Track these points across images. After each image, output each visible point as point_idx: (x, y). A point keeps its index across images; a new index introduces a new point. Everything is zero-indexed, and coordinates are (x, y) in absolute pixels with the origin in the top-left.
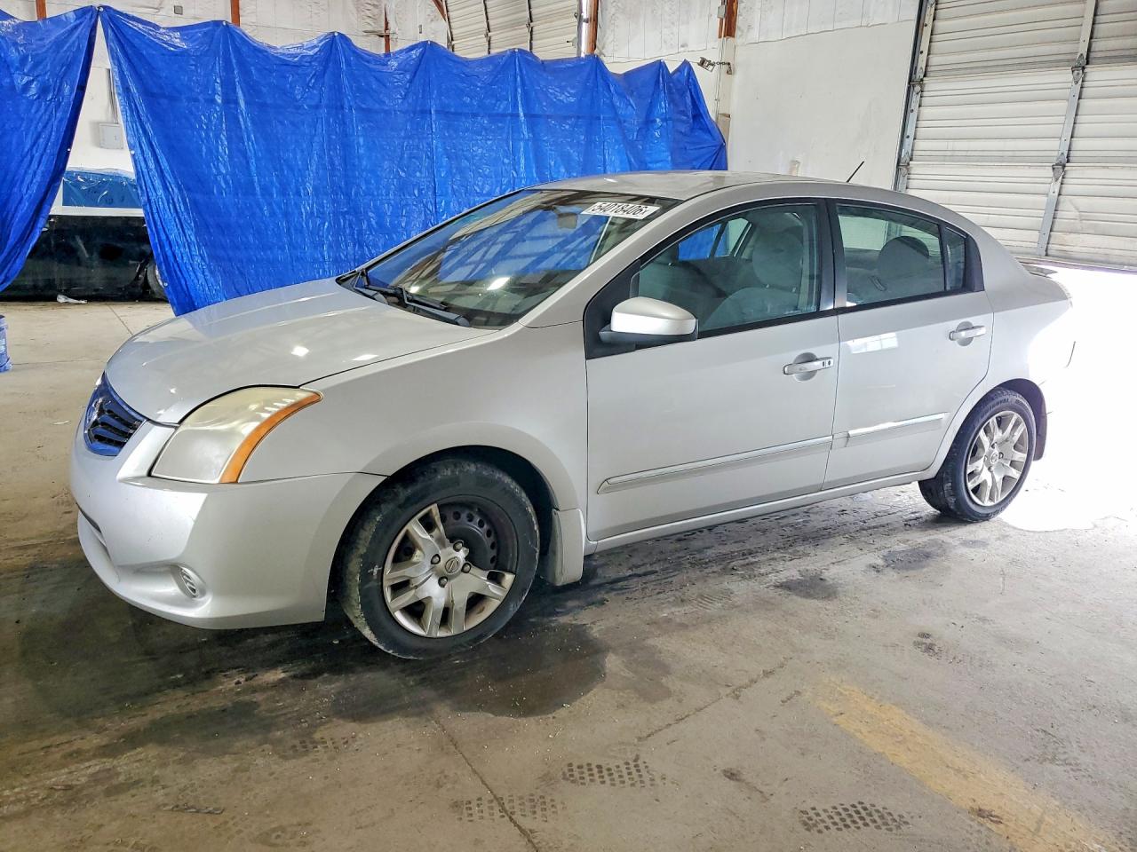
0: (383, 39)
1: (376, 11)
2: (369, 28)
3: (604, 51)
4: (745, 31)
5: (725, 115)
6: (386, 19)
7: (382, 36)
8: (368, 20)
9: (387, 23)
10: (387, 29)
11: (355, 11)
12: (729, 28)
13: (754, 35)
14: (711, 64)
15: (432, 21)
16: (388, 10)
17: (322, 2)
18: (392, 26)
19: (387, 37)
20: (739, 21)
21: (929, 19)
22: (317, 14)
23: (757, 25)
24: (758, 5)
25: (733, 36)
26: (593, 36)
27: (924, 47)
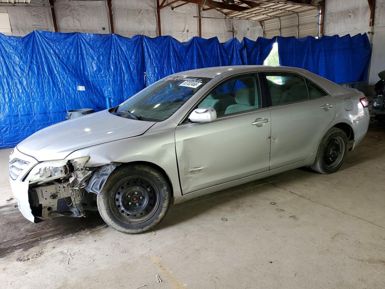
1: (230, 25)
2: (229, 30)
3: (325, 31)
4: (377, 24)
5: (371, 44)
8: (229, 28)
9: (233, 28)
10: (233, 30)
11: (225, 26)
12: (372, 24)
13: (380, 25)
15: (253, 27)
16: (233, 25)
17: (218, 25)
18: (235, 29)
19: (233, 32)
20: (375, 22)
22: (217, 28)
23: (381, 23)
24: (381, 18)
25: (374, 26)
26: (322, 28)
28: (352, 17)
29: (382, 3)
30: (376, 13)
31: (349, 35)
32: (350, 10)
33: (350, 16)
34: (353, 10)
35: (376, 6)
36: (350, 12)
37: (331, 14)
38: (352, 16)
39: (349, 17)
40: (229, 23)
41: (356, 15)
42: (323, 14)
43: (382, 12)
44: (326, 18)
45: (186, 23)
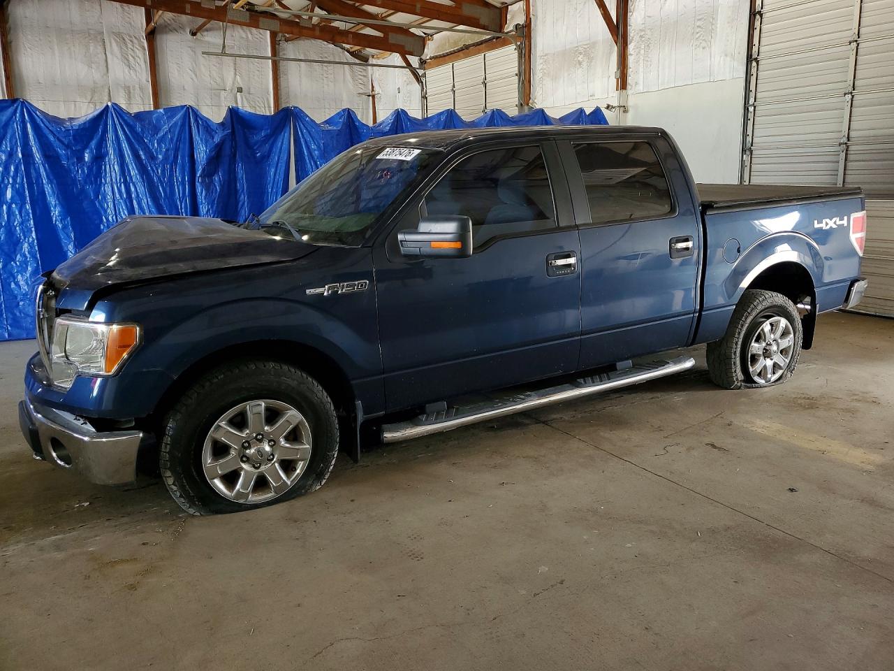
0: (371, 98)
1: (365, 79)
2: (361, 91)
3: (536, 101)
4: (634, 86)
6: (372, 84)
7: (369, 96)
8: (360, 86)
9: (373, 87)
10: (373, 90)
11: (351, 81)
12: (623, 83)
13: (640, 88)
14: (613, 107)
15: (408, 84)
16: (373, 79)
17: (329, 76)
18: (377, 90)
19: (373, 97)
20: (630, 80)
21: (754, 71)
22: (328, 85)
23: (641, 83)
24: (641, 70)
25: (626, 89)
26: (528, 91)
27: (752, 87)
28: (585, 64)
29: (641, 30)
30: (632, 55)
31: (581, 111)
32: (580, 49)
33: (580, 63)
34: (586, 47)
35: (629, 39)
36: (580, 53)
37: (546, 58)
38: (583, 63)
39: (578, 65)
40: (360, 73)
41: (591, 61)
42: (527, 57)
43: (642, 52)
44: (535, 66)
45: (235, 70)
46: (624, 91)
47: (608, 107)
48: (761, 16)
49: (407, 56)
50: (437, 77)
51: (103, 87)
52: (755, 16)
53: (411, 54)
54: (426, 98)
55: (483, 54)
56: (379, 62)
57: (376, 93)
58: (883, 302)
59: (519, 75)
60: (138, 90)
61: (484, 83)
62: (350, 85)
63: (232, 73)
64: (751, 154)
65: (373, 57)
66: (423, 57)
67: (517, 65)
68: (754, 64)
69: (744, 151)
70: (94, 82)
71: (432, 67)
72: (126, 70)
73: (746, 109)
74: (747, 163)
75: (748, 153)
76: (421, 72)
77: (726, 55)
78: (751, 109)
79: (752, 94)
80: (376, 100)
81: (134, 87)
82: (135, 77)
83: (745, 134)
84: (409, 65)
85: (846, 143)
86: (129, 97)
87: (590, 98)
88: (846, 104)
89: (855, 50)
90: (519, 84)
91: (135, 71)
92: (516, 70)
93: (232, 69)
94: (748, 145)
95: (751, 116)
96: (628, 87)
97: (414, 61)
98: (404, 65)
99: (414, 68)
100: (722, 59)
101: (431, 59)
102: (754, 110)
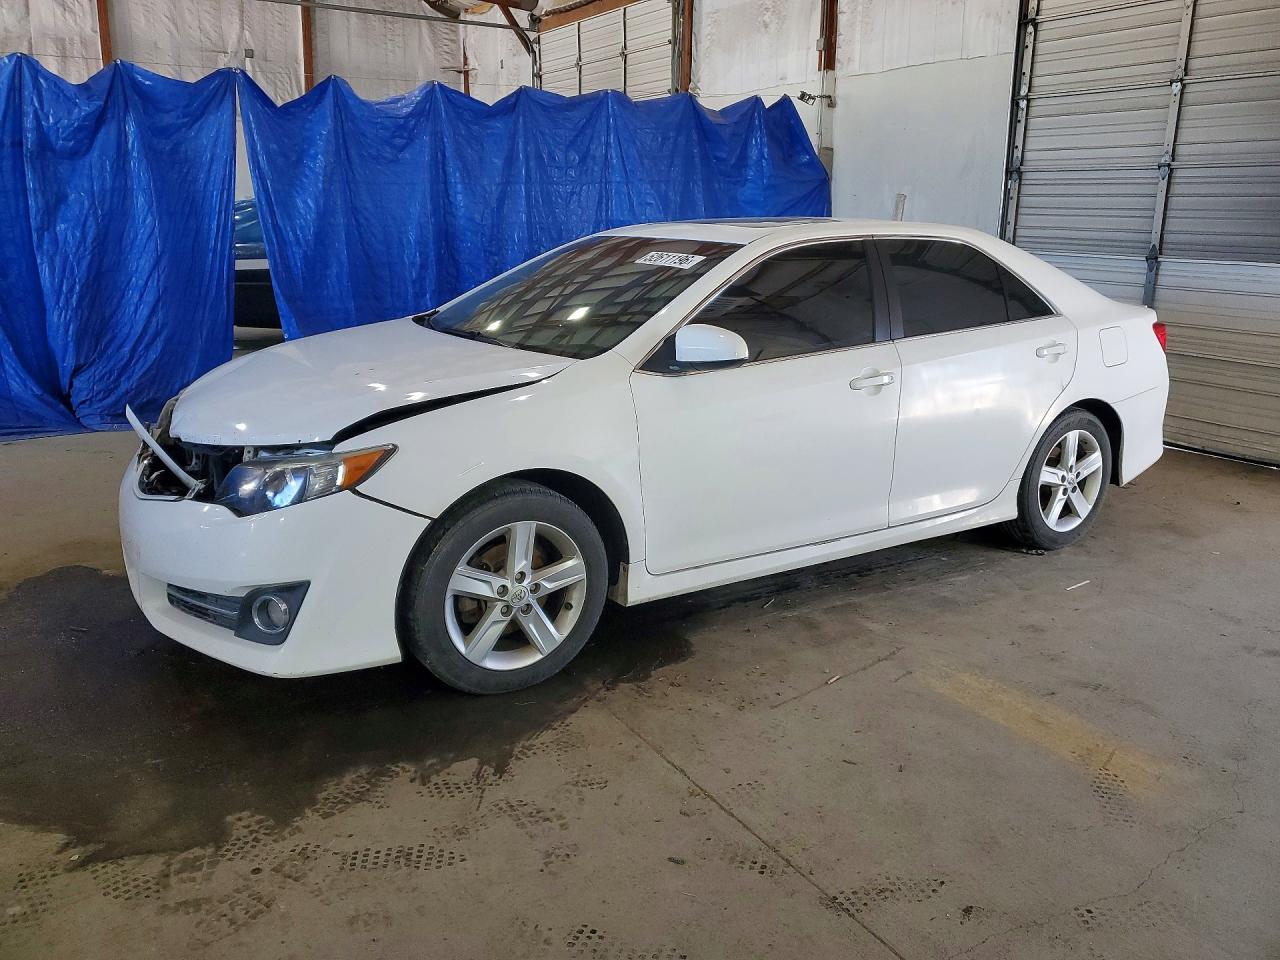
0: (462, 75)
1: (453, 46)
2: (447, 64)
3: (699, 85)
4: (845, 63)
5: (827, 149)
6: (465, 53)
7: (460, 72)
8: (446, 56)
9: (466, 58)
10: (465, 64)
11: (432, 48)
12: (829, 60)
13: (856, 67)
14: (811, 97)
15: (514, 55)
16: (467, 46)
17: (397, 39)
18: (472, 63)
19: (466, 73)
20: (839, 54)
21: (1029, 40)
22: (393, 52)
23: (857, 57)
24: (858, 37)
25: (833, 69)
26: (687, 70)
27: (1026, 68)
28: (773, 27)
30: (843, 12)
31: (756, 101)
32: (767, 2)
33: (766, 26)
36: (767, 9)
37: (716, 16)
38: (771, 26)
39: (763, 29)
40: (447, 36)
41: (783, 23)
42: (687, 14)
43: (860, 8)
44: (699, 31)
45: (242, 21)
46: (830, 72)
47: (803, 97)
48: (1036, 26)
49: (511, 9)
50: (558, 42)
51: (19, 38)
52: (1026, 25)
53: (517, 6)
54: (541, 77)
55: (622, 9)
56: (475, 18)
57: (471, 67)
58: (1214, 430)
59: (674, 42)
60: (78, 45)
61: (624, 56)
62: (429, 54)
63: (236, 26)
64: (1020, 180)
65: (466, 10)
66: (536, 12)
67: (671, 26)
68: (1030, 29)
69: (1009, 173)
70: (6, 30)
71: (549, 28)
72: (59, 11)
73: (1015, 104)
74: (1014, 194)
75: (1015, 176)
76: (532, 36)
77: (988, 15)
78: (1023, 104)
79: (1026, 80)
80: (470, 78)
81: (71, 40)
82: (73, 24)
83: (1012, 146)
84: (513, 24)
85: (1169, 165)
86: (64, 57)
87: (781, 82)
88: (1173, 98)
89: (1191, 8)
90: (673, 57)
91: (75, 14)
92: (669, 35)
93: (236, 19)
94: (1016, 164)
95: (1022, 115)
96: (837, 65)
97: (522, 17)
98: (507, 23)
99: (522, 30)
100: (982, 20)
101: (547, 14)
102: (1028, 106)
